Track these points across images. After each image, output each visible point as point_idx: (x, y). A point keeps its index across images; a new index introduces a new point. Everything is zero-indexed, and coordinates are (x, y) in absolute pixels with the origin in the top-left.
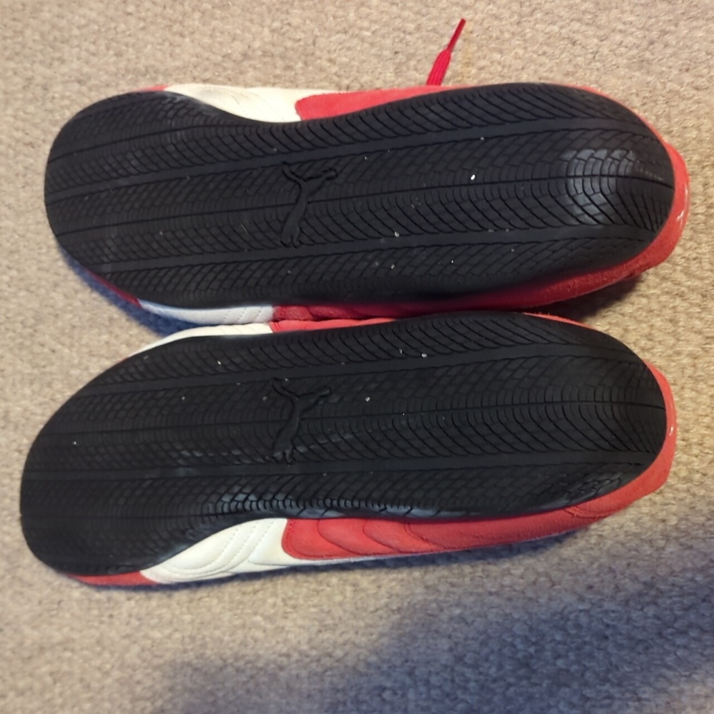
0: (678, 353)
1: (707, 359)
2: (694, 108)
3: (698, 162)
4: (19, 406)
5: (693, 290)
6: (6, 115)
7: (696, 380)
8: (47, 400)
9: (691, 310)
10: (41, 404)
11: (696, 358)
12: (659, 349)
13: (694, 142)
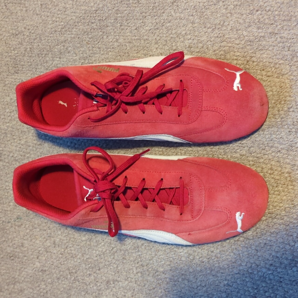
0: (283, 173)
1: (294, 173)
2: (269, 84)
3: (274, 103)
4: (58, 238)
5: (283, 149)
6: (29, 136)
7: (292, 181)
8: (67, 234)
9: (284, 156)
10: (65, 236)
11: (290, 173)
12: (276, 172)
13: (272, 96)
